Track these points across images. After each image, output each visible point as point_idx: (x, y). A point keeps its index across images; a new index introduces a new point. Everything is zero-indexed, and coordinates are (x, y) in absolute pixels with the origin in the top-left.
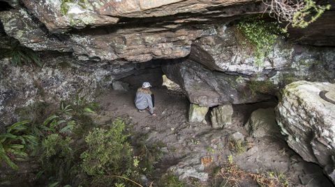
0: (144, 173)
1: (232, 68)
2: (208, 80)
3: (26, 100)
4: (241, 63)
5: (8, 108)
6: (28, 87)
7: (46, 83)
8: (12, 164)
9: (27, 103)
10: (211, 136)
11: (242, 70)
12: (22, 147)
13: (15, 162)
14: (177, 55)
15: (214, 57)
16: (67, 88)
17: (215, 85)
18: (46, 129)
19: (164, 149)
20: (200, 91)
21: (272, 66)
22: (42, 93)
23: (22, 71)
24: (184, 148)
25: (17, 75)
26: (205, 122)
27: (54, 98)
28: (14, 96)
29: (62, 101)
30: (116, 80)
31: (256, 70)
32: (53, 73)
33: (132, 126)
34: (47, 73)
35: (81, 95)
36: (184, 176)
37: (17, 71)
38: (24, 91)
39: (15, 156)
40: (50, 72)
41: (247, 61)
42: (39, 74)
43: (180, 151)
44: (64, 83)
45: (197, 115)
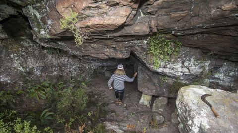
0: (92, 121)
1: (160, 70)
2: (152, 77)
3: (53, 72)
4: (164, 67)
5: (43, 74)
6: (55, 66)
7: (64, 65)
8: (38, 99)
9: (53, 74)
10: (143, 114)
11: (166, 73)
12: (44, 92)
13: (40, 98)
14: (118, 56)
15: (143, 61)
16: (75, 70)
17: (156, 81)
18: (57, 87)
19: (113, 114)
20: (145, 84)
21: (190, 72)
22: (61, 70)
23: (52, 57)
24: (125, 117)
25: (50, 59)
26: (149, 106)
27: (67, 74)
28: (46, 69)
29: (72, 76)
30: (106, 70)
31: (176, 74)
32: (68, 60)
33: (104, 98)
34: (65, 60)
35: (83, 75)
36: (109, 128)
37: (50, 57)
38: (52, 67)
39: (41, 96)
40: (67, 60)
41: (168, 66)
42: (61, 60)
43: (122, 118)
44: (74, 67)
45: (144, 100)
